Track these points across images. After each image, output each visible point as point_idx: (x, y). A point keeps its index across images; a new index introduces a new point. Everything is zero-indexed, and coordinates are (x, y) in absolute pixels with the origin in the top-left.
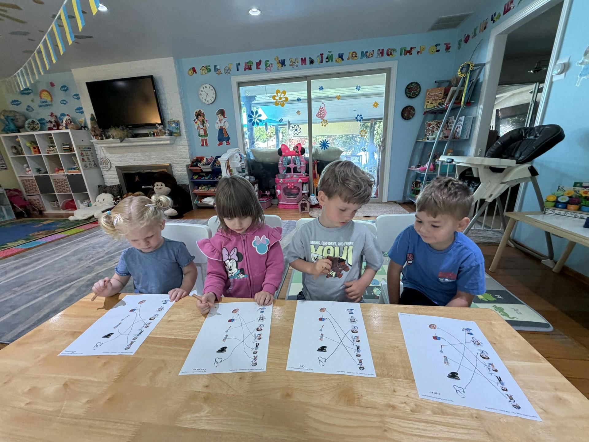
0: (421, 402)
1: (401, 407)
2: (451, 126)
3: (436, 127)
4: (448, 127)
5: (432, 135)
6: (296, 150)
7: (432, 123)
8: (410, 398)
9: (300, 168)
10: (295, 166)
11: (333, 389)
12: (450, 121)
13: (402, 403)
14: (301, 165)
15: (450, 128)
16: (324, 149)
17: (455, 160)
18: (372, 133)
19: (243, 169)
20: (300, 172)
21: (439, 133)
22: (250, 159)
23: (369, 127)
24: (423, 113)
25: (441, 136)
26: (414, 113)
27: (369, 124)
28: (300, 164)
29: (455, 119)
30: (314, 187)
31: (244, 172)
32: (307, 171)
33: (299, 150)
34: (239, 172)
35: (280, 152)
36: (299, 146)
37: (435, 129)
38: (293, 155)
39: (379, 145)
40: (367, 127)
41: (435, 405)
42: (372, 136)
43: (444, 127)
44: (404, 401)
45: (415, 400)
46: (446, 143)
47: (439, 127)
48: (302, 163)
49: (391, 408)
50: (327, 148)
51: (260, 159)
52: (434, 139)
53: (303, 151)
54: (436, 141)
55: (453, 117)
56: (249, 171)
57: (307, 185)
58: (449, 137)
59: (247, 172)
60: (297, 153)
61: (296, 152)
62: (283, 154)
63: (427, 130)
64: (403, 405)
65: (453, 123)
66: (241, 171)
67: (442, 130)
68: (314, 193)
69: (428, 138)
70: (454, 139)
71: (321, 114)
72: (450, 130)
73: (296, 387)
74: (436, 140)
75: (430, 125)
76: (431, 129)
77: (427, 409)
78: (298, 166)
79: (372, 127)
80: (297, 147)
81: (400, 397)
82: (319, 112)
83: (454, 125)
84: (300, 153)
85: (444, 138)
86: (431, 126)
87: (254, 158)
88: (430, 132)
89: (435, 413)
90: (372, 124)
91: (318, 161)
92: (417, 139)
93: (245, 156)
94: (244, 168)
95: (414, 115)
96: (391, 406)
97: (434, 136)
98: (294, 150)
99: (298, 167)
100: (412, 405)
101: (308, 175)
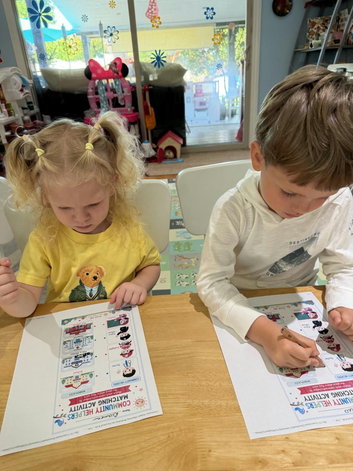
0: (309, 445)
1: (276, 461)
2: (343, 25)
3: (322, 28)
4: (339, 27)
5: (318, 39)
6: (114, 68)
7: (317, 21)
8: (291, 441)
9: (123, 99)
10: (115, 95)
11: (159, 447)
12: (342, 17)
13: (278, 453)
14: (124, 94)
15: (341, 28)
16: (159, 66)
17: (348, 70)
18: (232, 44)
19: (28, 103)
20: (124, 106)
21: (326, 35)
22: (40, 86)
23: (226, 36)
24: (304, 5)
25: (329, 41)
26: (292, 5)
27: (226, 31)
28: (123, 92)
29: (349, 14)
30: (147, 129)
31: (31, 108)
32: (135, 103)
33: (118, 69)
34: (23, 108)
35: (88, 73)
36: (118, 63)
37: (321, 31)
38: (111, 78)
39: (242, 62)
40: (224, 35)
41: (332, 448)
42: (232, 51)
43: (332, 27)
44: (281, 449)
45: (300, 444)
46: (336, 50)
47: (326, 28)
48: (125, 90)
49: (260, 466)
50: (162, 65)
51: (58, 87)
52: (320, 45)
53: (125, 70)
54: (322, 48)
55: (346, 11)
56: (40, 106)
57: (137, 126)
58: (341, 42)
59: (36, 109)
60: (116, 74)
61: (115, 72)
62: (94, 75)
63: (309, 33)
64: (279, 457)
65: (346, 20)
66: (26, 106)
67: (330, 32)
68: (148, 139)
69: (311, 44)
70: (347, 44)
71: (152, 13)
72: (342, 31)
73: (91, 454)
74: (323, 46)
75: (313, 24)
76: (315, 31)
77: (320, 456)
78: (119, 95)
79: (232, 35)
80: (115, 64)
81: (276, 443)
82: (149, 9)
83: (347, 23)
84: (120, 74)
85: (333, 43)
86: (316, 27)
87: (47, 85)
88: (314, 36)
89: (332, 462)
90: (230, 31)
91: (150, 85)
92: (296, 47)
93: (30, 82)
94: (31, 103)
95: (291, 8)
96: (260, 462)
97: (320, 41)
98: (110, 68)
99: (120, 98)
100: (295, 453)
101: (136, 110)
